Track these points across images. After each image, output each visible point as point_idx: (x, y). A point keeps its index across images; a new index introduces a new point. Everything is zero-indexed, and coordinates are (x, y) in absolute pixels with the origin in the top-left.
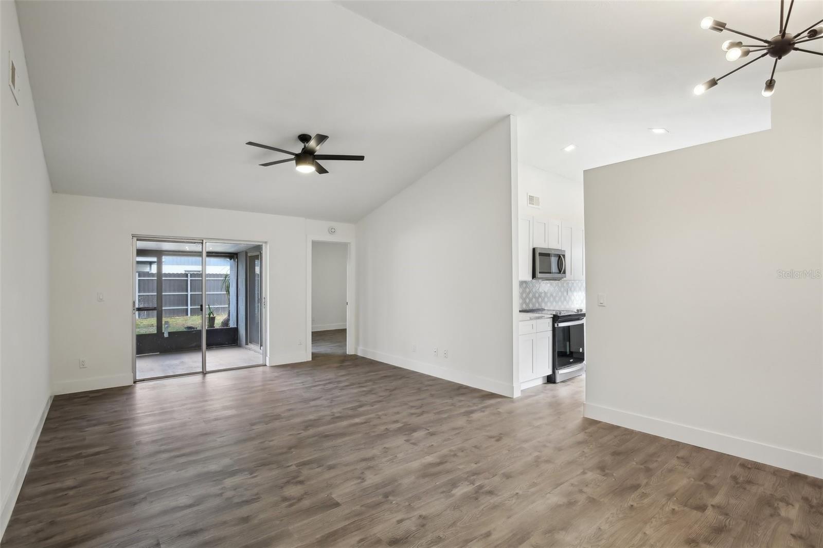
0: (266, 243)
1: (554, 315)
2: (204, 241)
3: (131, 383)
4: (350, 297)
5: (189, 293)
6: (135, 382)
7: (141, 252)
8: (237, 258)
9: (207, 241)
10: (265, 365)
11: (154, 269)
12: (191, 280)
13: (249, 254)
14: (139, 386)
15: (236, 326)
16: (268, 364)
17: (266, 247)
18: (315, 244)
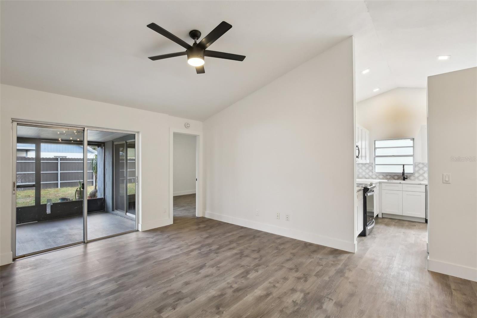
0: (138, 132)
1: (364, 188)
2: (86, 129)
3: (11, 261)
4: (199, 175)
5: (59, 172)
6: (14, 260)
7: (21, 140)
8: (104, 146)
9: (88, 129)
10: (138, 231)
11: (32, 155)
12: (60, 162)
13: (115, 143)
14: (19, 262)
15: (103, 197)
16: (140, 229)
17: (138, 136)
18: (176, 135)
